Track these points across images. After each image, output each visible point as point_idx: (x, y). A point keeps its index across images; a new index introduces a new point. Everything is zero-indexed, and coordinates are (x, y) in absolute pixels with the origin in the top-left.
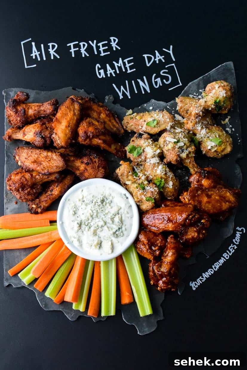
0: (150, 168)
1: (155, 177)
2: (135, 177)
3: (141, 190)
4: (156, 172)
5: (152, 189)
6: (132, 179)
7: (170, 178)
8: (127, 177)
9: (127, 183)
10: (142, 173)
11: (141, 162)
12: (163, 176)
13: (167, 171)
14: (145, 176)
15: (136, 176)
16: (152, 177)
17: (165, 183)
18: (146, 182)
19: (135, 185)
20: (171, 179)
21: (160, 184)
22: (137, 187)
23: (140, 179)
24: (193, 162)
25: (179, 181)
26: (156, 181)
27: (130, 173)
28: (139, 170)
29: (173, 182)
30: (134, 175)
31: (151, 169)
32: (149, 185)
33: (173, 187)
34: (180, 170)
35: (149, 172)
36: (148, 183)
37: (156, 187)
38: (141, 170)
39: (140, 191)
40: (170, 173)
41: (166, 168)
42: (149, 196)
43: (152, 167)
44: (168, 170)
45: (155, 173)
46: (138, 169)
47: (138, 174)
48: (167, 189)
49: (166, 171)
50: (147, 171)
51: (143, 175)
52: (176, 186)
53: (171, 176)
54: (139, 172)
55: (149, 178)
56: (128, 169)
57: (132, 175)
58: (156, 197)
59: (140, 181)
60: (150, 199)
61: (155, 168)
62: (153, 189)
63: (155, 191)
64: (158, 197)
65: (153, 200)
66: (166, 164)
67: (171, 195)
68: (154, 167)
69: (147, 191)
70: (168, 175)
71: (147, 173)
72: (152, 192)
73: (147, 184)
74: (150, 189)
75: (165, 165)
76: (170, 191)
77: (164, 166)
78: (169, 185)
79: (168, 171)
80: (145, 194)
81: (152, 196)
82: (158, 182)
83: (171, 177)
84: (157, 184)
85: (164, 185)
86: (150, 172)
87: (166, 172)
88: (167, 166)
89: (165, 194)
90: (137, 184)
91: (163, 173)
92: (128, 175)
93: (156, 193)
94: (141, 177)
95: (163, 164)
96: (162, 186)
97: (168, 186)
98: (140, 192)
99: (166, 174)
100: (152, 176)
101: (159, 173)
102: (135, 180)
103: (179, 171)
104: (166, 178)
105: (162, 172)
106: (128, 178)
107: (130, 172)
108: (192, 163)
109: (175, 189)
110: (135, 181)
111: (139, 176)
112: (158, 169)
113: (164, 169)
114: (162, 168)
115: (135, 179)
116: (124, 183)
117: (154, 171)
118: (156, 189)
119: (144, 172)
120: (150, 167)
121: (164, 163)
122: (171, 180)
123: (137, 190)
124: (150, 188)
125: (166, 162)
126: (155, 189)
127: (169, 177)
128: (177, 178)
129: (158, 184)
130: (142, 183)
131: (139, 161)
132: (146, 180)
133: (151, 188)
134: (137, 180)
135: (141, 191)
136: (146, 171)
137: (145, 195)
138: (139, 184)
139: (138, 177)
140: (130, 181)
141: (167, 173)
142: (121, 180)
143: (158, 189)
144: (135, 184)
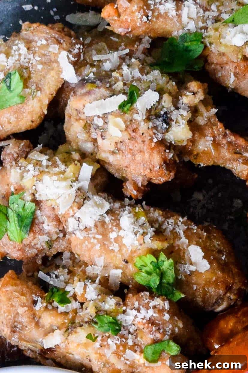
0: (93, 245)
1: (130, 266)
2: (62, 308)
3: (109, 337)
4: (121, 246)
5: (143, 311)
6: (59, 320)
7: (182, 234)
8: (37, 324)
9: (49, 342)
10: (76, 278)
11: (50, 244)
12: (157, 245)
13: (157, 220)
14: (93, 282)
15: (64, 301)
16: (119, 272)
17: (176, 263)
18: (111, 303)
19: (81, 334)
20: (187, 237)
21: (162, 275)
22: (89, 337)
23: (82, 304)
24: (225, 136)
25: (220, 229)
26: (141, 279)
27: (40, 306)
28: (62, 278)
29: (198, 244)
30: (56, 304)
31: (98, 247)
32: (125, 304)
33: (210, 263)
34: (200, 191)
35: (100, 261)
36: (118, 299)
37: (152, 297)
38: (70, 272)
39: (109, 341)
40: (171, 221)
41: (147, 213)
42: (149, 341)
43: (100, 237)
44: (156, 214)
45: (120, 250)
46: (57, 277)
47: (68, 288)
48: (194, 279)
49: (152, 222)
50: (93, 264)
51: (86, 285)
52: (220, 252)
53: (181, 230)
54: (67, 283)
55: (111, 280)
56: (23, 294)
57: (50, 308)
58: (177, 330)
59: (90, 311)
60: (158, 347)
61: (113, 235)
62: (148, 308)
63: (161, 311)
64: (181, 325)
65: (172, 343)
66: (140, 198)
67: (221, 292)
68: (105, 235)
69: (132, 330)
70: (168, 233)
71: (95, 270)
72: (151, 322)
73: (118, 304)
74: (140, 316)
75: (138, 202)
76: (209, 283)
77: (137, 209)
78: (191, 264)
79: (160, 219)
80: (130, 343)
81: (158, 336)
82: (149, 273)
83: (185, 232)
84: (152, 285)
85: (177, 271)
86: (102, 258)
87: (157, 226)
88: (144, 203)
89: (199, 299)
90: (86, 325)
91: (149, 235)
92: (34, 314)
93: (167, 317)
94: (83, 295)
95: (129, 205)
96: (171, 280)
97: (193, 268)
98: (114, 348)
99: (159, 233)
100: (117, 268)
101: (137, 243)
102: (70, 316)
103: (198, 196)
104: (166, 245)
105: (144, 234)
106: (43, 326)
107: (35, 302)
108: (224, 142)
109: (224, 267)
110: (73, 322)
111: (75, 297)
112: (121, 233)
113: (143, 219)
114: (132, 220)
115: (66, 313)
116: (38, 350)
117: (115, 247)
118: (158, 301)
119: (84, 272)
120: (92, 240)
121: (130, 198)
122: (187, 241)
123: (97, 344)
124: (134, 312)
125: (135, 193)
126: (154, 307)
127: (176, 236)
128: (206, 224)
129: (155, 281)
130: (99, 311)
131: (45, 246)
132: (108, 294)
133: (138, 310)
134: (75, 312)
135: (113, 342)
136: (86, 265)
137: (135, 344)
138: (91, 322)
139: (73, 302)
140: (53, 331)
141: (160, 225)
142: (23, 345)
143: (164, 300)
144: (79, 329)
